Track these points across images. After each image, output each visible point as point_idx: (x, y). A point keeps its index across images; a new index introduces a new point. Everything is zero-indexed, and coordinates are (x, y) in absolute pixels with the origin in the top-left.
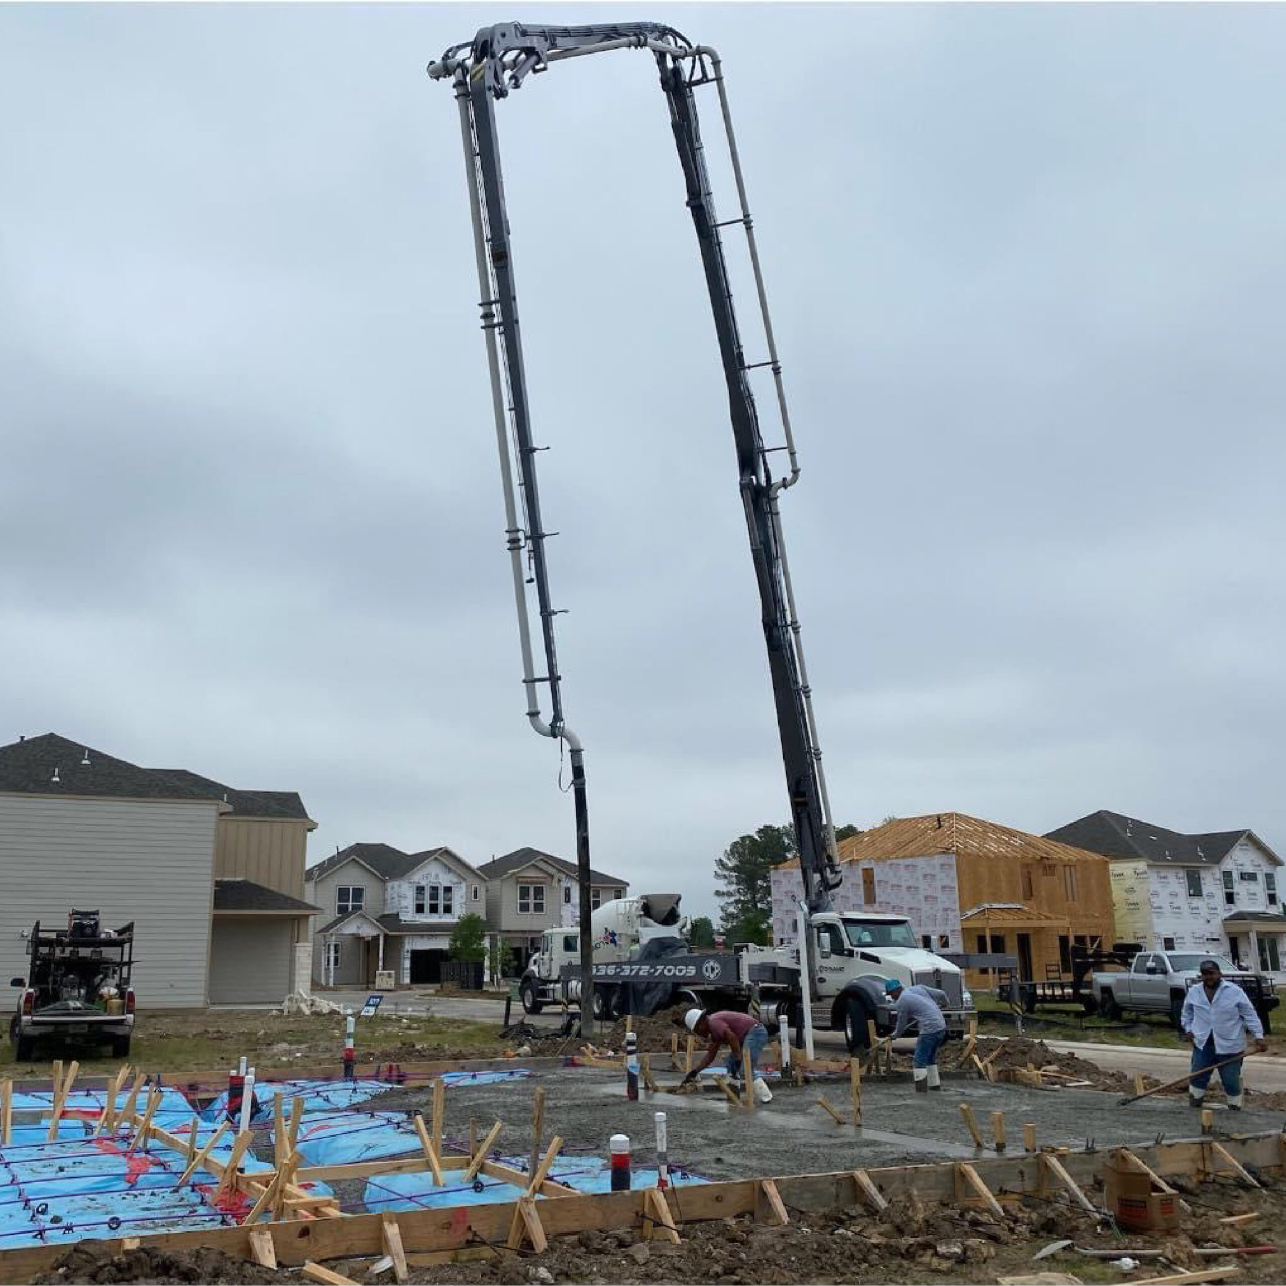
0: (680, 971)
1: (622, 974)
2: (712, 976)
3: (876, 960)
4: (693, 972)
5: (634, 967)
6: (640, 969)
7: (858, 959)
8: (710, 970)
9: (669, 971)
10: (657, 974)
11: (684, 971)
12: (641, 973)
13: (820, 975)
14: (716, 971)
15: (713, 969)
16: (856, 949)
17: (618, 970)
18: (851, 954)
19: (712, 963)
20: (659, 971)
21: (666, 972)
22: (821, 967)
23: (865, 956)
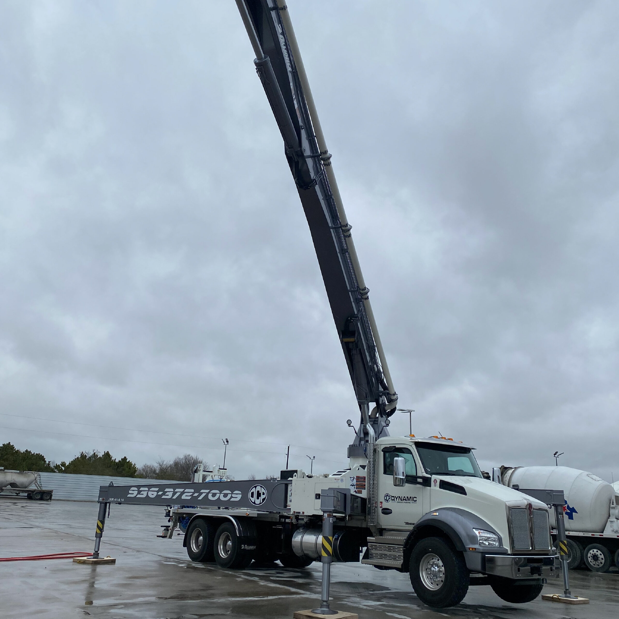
0: (225, 495)
1: (164, 497)
2: (258, 502)
3: (460, 490)
4: (239, 497)
5: (177, 490)
6: (183, 493)
7: (435, 488)
8: (255, 495)
9: (214, 495)
10: (200, 498)
11: (229, 496)
12: (184, 497)
13: (385, 505)
14: (263, 497)
15: (259, 495)
16: (434, 477)
17: (160, 493)
18: (426, 482)
19: (258, 488)
20: (204, 495)
21: (210, 497)
22: (387, 495)
23: (444, 485)
